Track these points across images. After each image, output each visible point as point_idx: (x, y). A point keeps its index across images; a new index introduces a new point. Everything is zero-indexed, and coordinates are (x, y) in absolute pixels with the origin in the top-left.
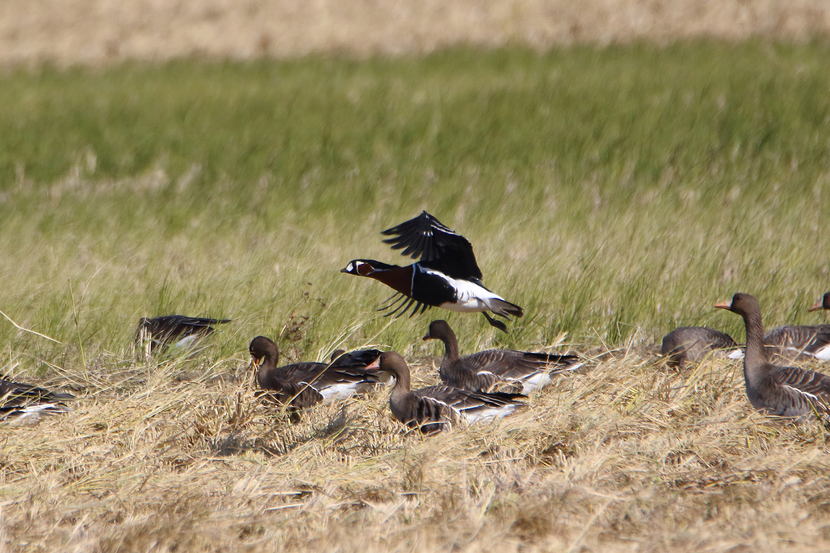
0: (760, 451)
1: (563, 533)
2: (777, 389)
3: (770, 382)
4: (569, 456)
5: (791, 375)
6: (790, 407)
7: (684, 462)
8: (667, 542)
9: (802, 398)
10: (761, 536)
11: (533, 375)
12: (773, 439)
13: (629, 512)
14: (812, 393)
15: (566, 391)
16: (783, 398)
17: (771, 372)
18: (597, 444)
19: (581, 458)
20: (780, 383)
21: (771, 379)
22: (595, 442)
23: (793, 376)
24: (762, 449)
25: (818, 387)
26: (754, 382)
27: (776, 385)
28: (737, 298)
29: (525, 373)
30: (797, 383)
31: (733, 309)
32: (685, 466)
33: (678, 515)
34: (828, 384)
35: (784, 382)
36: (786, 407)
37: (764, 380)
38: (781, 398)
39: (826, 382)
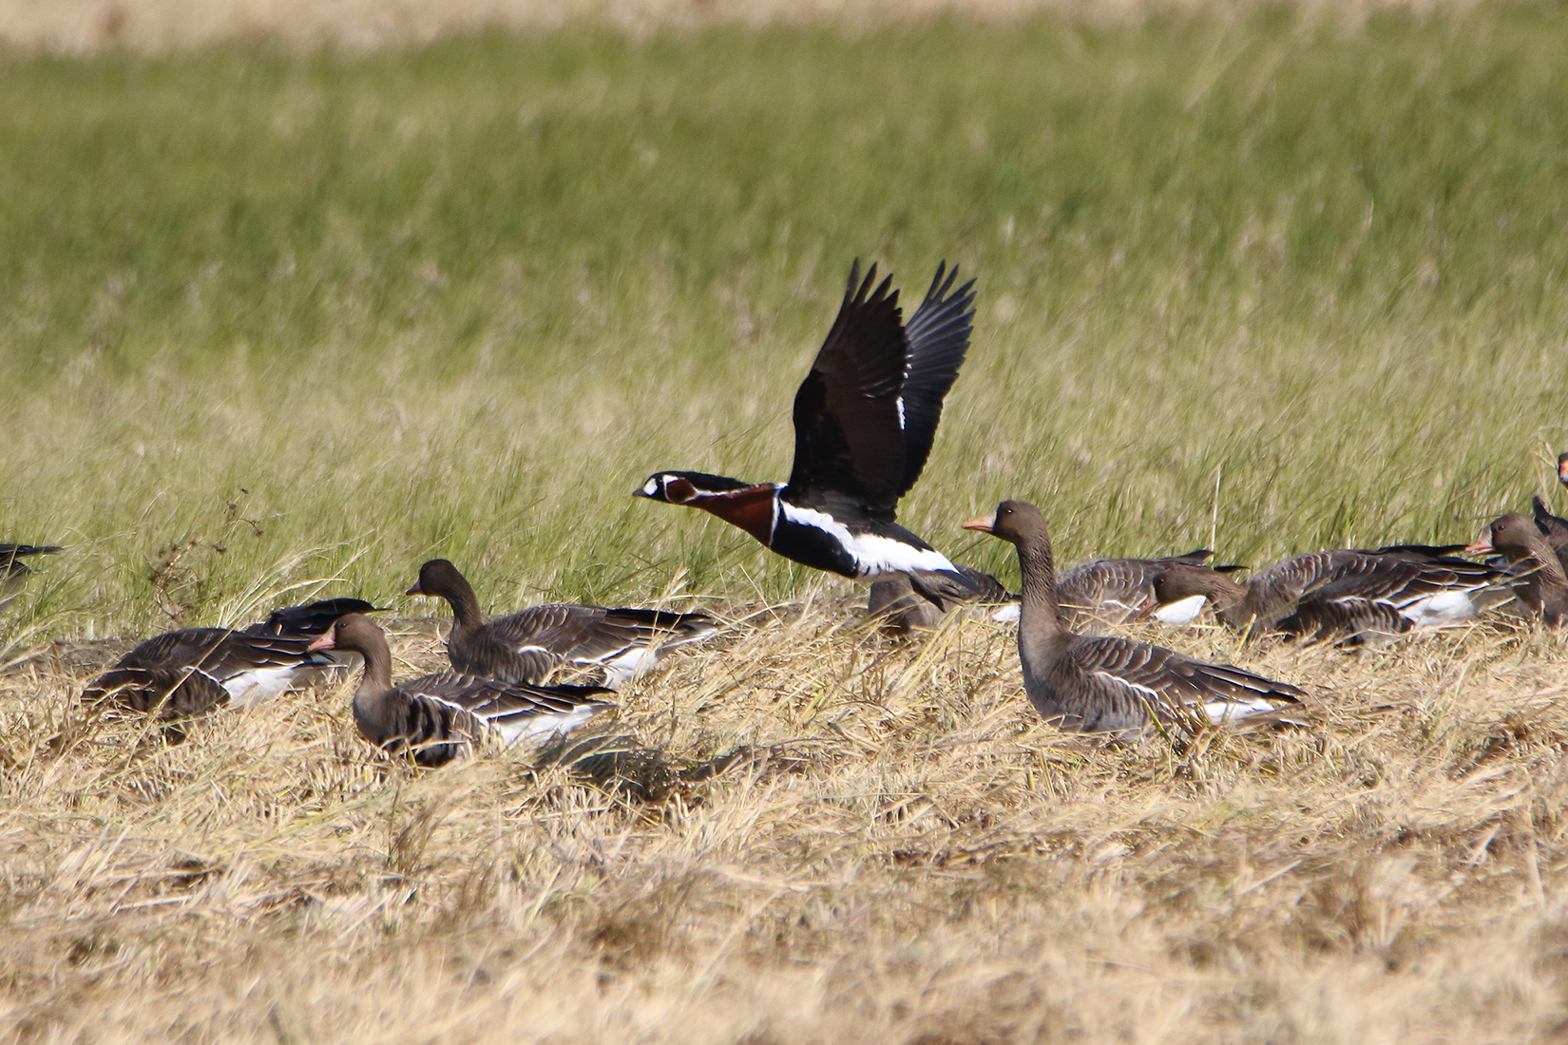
0: (1053, 796)
1: (684, 952)
2: (1082, 678)
3: (1070, 667)
4: (693, 807)
5: (1108, 653)
6: (1107, 713)
7: (908, 819)
8: (880, 968)
9: (1132, 697)
10: (1054, 956)
11: (625, 651)
12: (1075, 774)
13: (809, 912)
14: (1147, 686)
16: (1095, 697)
17: (1070, 647)
18: (747, 783)
19: (716, 812)
20: (1090, 668)
21: (1070, 661)
22: (743, 780)
23: (1112, 653)
24: (1057, 791)
25: (1159, 673)
26: (1038, 668)
27: (1081, 671)
28: (1004, 510)
29: (609, 648)
30: (1121, 667)
31: (998, 530)
32: (911, 825)
33: (898, 917)
34: (1178, 668)
35: (1097, 667)
36: (1101, 713)
37: (1058, 663)
38: (1091, 697)
39: (1175, 663)
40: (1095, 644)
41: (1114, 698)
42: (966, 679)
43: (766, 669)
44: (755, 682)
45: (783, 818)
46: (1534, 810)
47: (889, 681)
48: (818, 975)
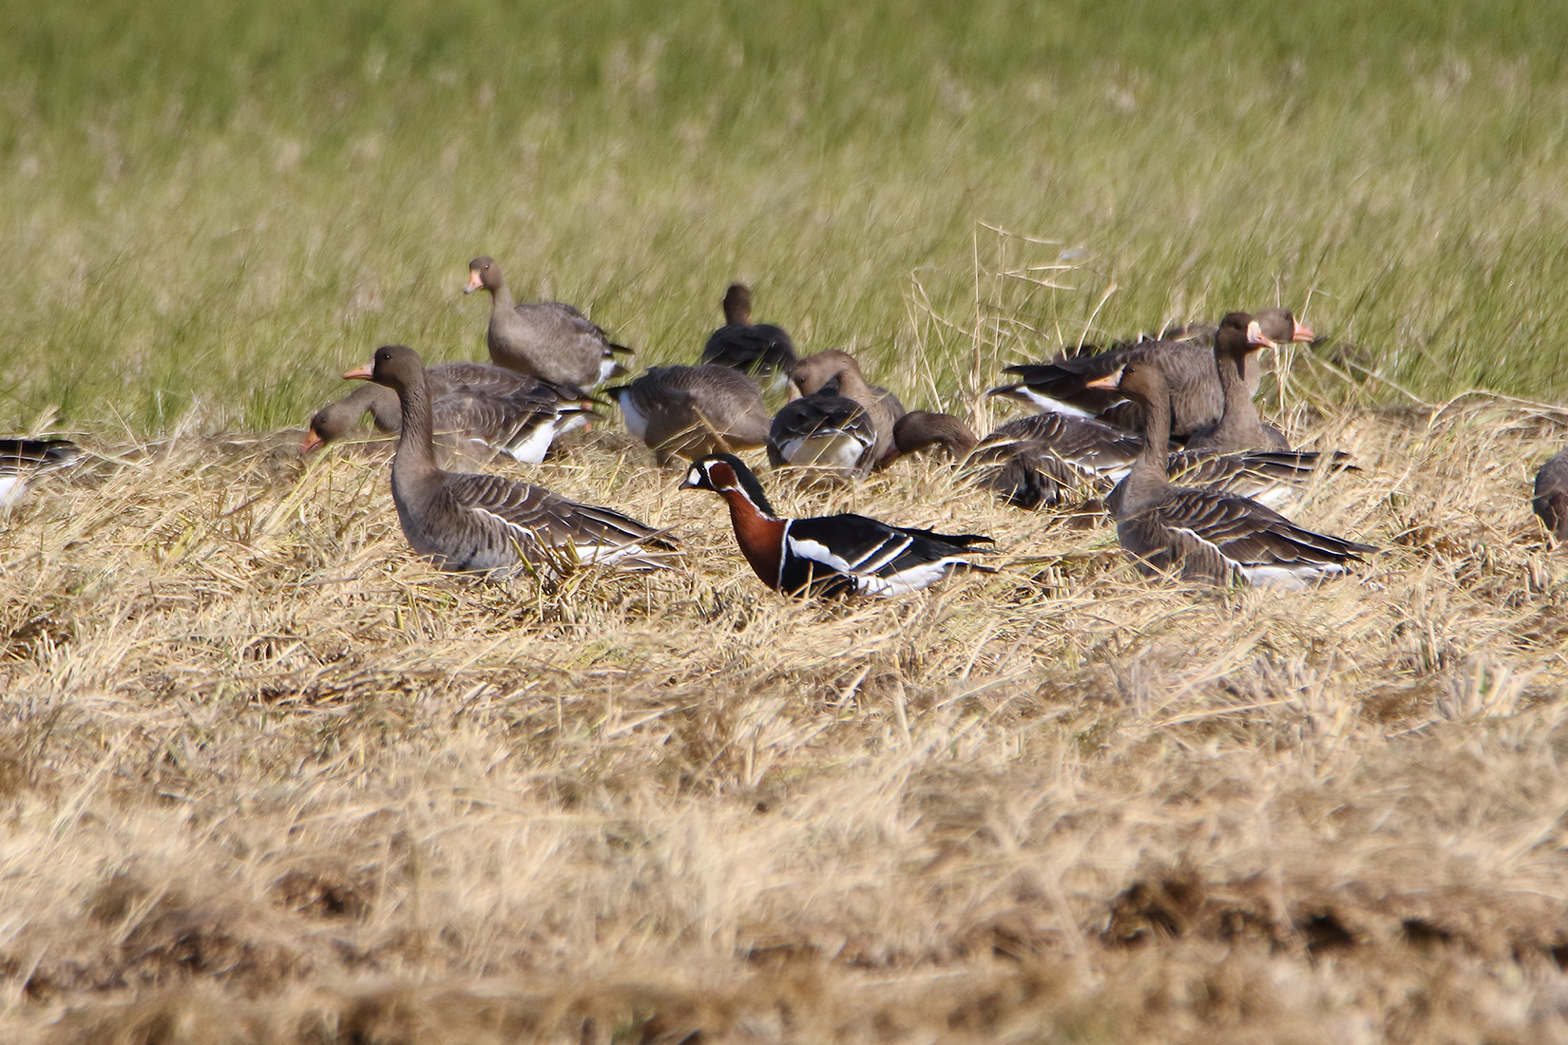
0: (423, 636)
1: (51, 791)
2: (460, 514)
3: (448, 502)
4: (60, 643)
5: (486, 489)
6: (482, 550)
7: (278, 656)
8: (246, 805)
9: (505, 532)
10: (420, 796)
12: (444, 612)
13: (175, 748)
14: (525, 525)
15: (57, 520)
16: (472, 533)
17: (446, 483)
18: (115, 620)
19: (84, 647)
20: (468, 504)
21: (448, 495)
22: (110, 617)
23: (491, 490)
24: (426, 630)
25: (537, 513)
27: (459, 506)
28: (382, 356)
30: (498, 505)
31: (379, 376)
32: (279, 663)
33: (265, 754)
34: (555, 509)
35: (476, 502)
36: (476, 550)
37: (435, 498)
38: (468, 532)
39: (552, 503)
40: (473, 479)
41: (490, 535)
42: (335, 517)
43: (135, 506)
44: (123, 519)
45: (149, 656)
46: (902, 653)
47: (259, 520)
48: (184, 812)
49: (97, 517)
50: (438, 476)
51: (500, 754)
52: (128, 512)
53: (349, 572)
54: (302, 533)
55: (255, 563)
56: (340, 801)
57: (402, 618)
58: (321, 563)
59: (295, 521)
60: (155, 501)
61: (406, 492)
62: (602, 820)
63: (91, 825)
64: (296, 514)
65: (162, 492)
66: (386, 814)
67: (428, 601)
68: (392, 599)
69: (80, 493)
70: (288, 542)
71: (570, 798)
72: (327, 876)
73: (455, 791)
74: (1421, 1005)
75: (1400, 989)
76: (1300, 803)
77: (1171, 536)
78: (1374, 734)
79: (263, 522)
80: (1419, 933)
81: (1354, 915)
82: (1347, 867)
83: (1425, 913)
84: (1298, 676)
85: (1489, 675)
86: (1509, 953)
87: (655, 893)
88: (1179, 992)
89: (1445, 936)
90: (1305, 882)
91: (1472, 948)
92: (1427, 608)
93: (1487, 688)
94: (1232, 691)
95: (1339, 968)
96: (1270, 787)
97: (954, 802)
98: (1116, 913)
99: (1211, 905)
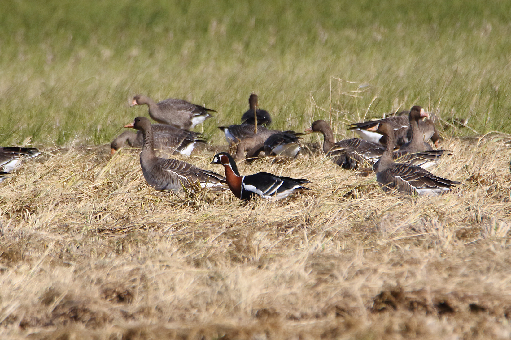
2: (163, 172)
3: (159, 168)
4: (32, 214)
5: (172, 164)
6: (170, 184)
7: (103, 218)
9: (178, 178)
10: (149, 263)
11: (10, 161)
12: (157, 204)
13: (70, 248)
14: (184, 176)
15: (31, 173)
16: (167, 178)
17: (159, 161)
18: (50, 206)
19: (40, 215)
20: (166, 168)
21: (159, 166)
23: (173, 164)
24: (151, 210)
25: (188, 172)
27: (163, 169)
28: (137, 120)
29: (4, 160)
30: (176, 169)
31: (136, 127)
32: (103, 220)
33: (99, 250)
34: (194, 171)
35: (168, 168)
36: (168, 183)
37: (155, 166)
38: (165, 177)
39: (193, 169)
40: (167, 160)
41: (173, 179)
42: (121, 173)
43: (56, 169)
44: (52, 173)
45: (61, 218)
46: (306, 217)
47: (96, 173)
48: (72, 269)
49: (44, 173)
50: (156, 159)
51: (175, 249)
52: (54, 171)
53: (126, 190)
54: (110, 178)
55: (96, 188)
56: (123, 265)
57: (143, 206)
58: (117, 188)
59: (108, 174)
60: (63, 167)
61: (145, 164)
62: (208, 271)
63: (42, 273)
64: (108, 172)
65: (65, 164)
66: (138, 269)
67: (151, 200)
68: (140, 199)
69: (38, 164)
70: (106, 181)
71: (198, 264)
72: (119, 289)
73: (160, 261)
74: (475, 332)
75: (468, 327)
76: (436, 266)
77: (393, 178)
78: (460, 244)
79: (98, 174)
80: (474, 308)
81: (454, 303)
82: (451, 287)
83: (477, 302)
84: (435, 224)
85: (497, 224)
86: (504, 314)
87: (225, 295)
88: (396, 327)
89: (483, 309)
90: (438, 292)
91: (492, 313)
92: (477, 202)
93: (497, 229)
94: (414, 229)
95: (448, 320)
96: (426, 260)
97: (323, 266)
98: (375, 301)
99: (407, 299)
